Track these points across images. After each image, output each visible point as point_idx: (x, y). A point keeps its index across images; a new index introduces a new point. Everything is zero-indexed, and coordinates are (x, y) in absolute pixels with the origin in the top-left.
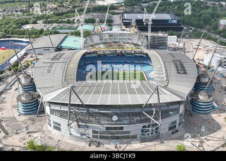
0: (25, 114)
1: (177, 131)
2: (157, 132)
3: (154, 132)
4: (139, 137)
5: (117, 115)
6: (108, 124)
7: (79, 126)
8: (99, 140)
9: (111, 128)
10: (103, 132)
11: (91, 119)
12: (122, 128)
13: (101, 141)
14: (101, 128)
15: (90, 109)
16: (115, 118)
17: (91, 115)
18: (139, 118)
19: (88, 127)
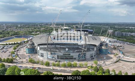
0: (29, 53)
1: (94, 59)
2: (85, 57)
3: (84, 57)
4: (77, 59)
5: (68, 48)
6: (64, 52)
7: (51, 54)
8: (60, 60)
9: (65, 54)
10: (62, 56)
11: (56, 50)
12: (70, 54)
13: (61, 60)
14: (61, 54)
15: (56, 46)
16: (67, 49)
17: (57, 48)
18: (77, 50)
19: (55, 54)
